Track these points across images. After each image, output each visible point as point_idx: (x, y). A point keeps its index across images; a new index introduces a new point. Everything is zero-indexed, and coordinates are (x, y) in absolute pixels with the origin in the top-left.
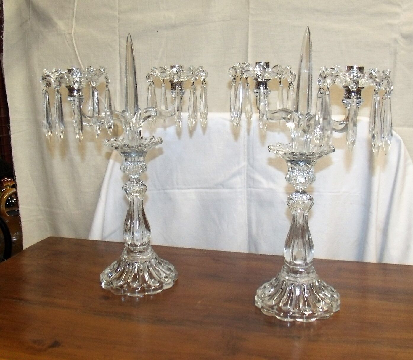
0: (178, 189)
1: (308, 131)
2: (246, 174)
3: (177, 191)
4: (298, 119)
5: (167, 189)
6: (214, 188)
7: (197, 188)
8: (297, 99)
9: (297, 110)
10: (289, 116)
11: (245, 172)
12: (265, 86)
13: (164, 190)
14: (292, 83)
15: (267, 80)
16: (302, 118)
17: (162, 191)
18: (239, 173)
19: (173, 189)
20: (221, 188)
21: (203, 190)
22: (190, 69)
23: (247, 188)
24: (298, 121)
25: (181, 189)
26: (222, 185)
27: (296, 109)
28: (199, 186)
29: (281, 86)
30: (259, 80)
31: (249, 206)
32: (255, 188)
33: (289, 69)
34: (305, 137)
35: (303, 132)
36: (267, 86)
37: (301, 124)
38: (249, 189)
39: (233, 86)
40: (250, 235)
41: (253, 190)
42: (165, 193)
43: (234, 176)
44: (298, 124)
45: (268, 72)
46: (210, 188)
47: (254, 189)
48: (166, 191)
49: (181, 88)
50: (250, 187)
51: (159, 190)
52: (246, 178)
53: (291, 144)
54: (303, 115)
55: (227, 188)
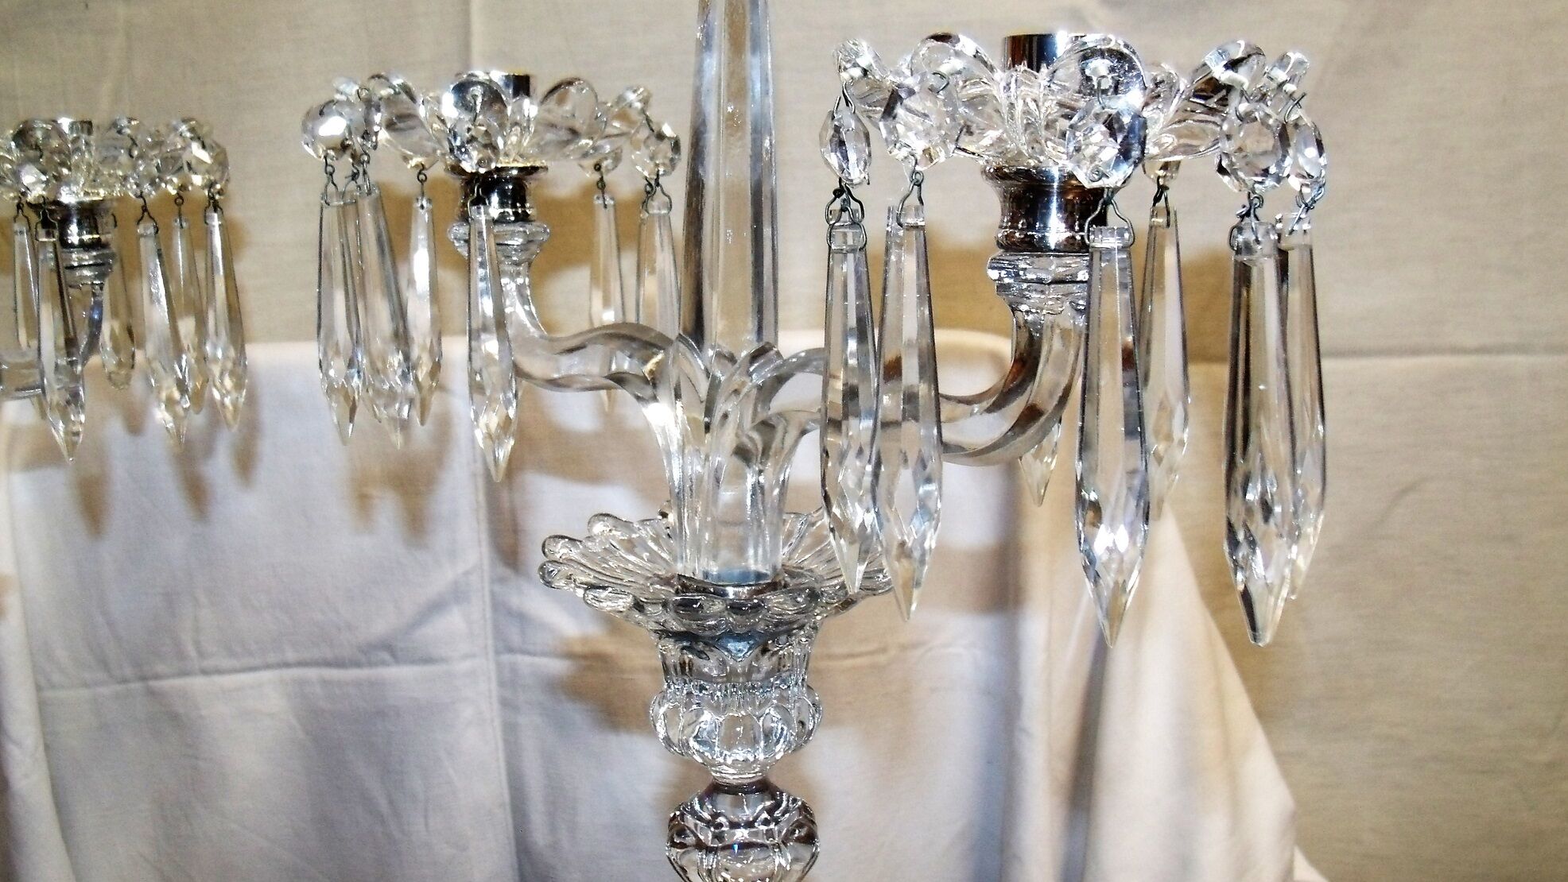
0: (205, 672)
1: (766, 451)
2: (487, 599)
3: (198, 683)
4: (703, 386)
5: (157, 677)
6: (357, 664)
7: (287, 665)
8: (692, 266)
9: (696, 331)
10: (650, 366)
11: (483, 588)
12: (514, 206)
13: (143, 678)
14: (658, 184)
15: (521, 169)
16: (729, 379)
17: (137, 686)
18: (457, 594)
19: (184, 673)
20: (384, 663)
21: (312, 673)
22: (119, 132)
23: (497, 653)
24: (703, 393)
25: (219, 671)
26: (390, 649)
27: (690, 326)
28: (291, 655)
29: (605, 206)
30: (468, 166)
31: (510, 731)
32: (529, 653)
33: (638, 105)
34: (751, 480)
35: (737, 462)
36: (523, 206)
37: (725, 416)
38: (506, 658)
39: (330, 209)
40: (523, 848)
41: (523, 660)
42: (152, 693)
43: (436, 607)
44: (709, 412)
45: (516, 124)
46: (338, 663)
47: (527, 659)
48: (153, 683)
49: (96, 236)
50: (511, 650)
51: (125, 681)
52: (489, 615)
53: (672, 518)
54: (732, 359)
55: (413, 662)
